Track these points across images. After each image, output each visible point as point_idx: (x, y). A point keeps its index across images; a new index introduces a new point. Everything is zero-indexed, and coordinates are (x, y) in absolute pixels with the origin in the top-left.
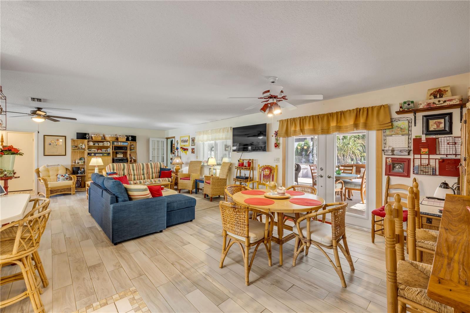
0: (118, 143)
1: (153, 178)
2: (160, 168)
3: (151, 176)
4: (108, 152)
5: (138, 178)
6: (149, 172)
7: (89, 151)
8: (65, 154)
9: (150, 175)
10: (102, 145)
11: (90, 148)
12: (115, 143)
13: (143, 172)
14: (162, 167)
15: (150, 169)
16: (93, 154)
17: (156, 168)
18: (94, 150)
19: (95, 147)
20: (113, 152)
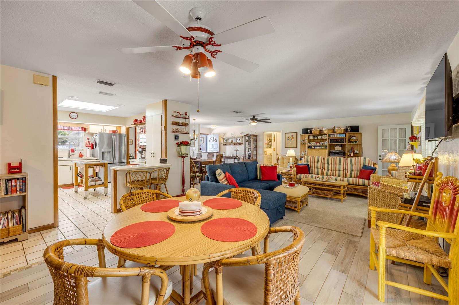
0: (334, 136)
1: (351, 177)
2: (364, 166)
3: (349, 174)
4: (325, 145)
5: (332, 174)
6: (347, 169)
7: (309, 144)
8: (296, 147)
9: (347, 172)
10: (320, 138)
11: (310, 141)
12: (331, 135)
13: (340, 168)
14: (366, 165)
15: (348, 165)
16: (313, 147)
17: (358, 164)
18: (314, 143)
19: (313, 141)
20: (329, 144)
